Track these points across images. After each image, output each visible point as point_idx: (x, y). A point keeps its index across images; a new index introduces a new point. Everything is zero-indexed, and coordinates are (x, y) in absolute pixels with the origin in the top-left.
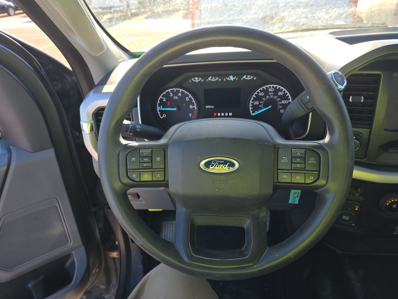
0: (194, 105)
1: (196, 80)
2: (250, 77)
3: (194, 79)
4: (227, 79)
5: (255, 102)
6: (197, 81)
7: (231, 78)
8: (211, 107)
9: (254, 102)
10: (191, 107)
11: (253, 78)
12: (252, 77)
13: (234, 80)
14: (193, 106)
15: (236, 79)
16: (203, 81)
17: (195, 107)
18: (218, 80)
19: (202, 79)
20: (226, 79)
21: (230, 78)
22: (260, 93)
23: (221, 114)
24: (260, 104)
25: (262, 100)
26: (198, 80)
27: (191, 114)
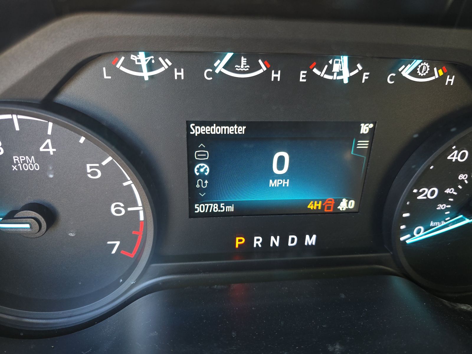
0: (131, 202)
1: (139, 68)
2: (431, 73)
3: (130, 64)
4: (315, 71)
5: (426, 189)
6: (146, 74)
7: (336, 68)
8: (220, 208)
9: (421, 191)
10: (118, 211)
11: (442, 79)
12: (438, 73)
13: (350, 78)
14: (125, 208)
15: (360, 73)
16: (179, 74)
17: (139, 208)
18: (267, 73)
19: (176, 65)
20: (310, 75)
21: (330, 72)
22: (456, 152)
23: (266, 241)
24: (443, 198)
25: (454, 183)
26: (150, 67)
27: (118, 243)
